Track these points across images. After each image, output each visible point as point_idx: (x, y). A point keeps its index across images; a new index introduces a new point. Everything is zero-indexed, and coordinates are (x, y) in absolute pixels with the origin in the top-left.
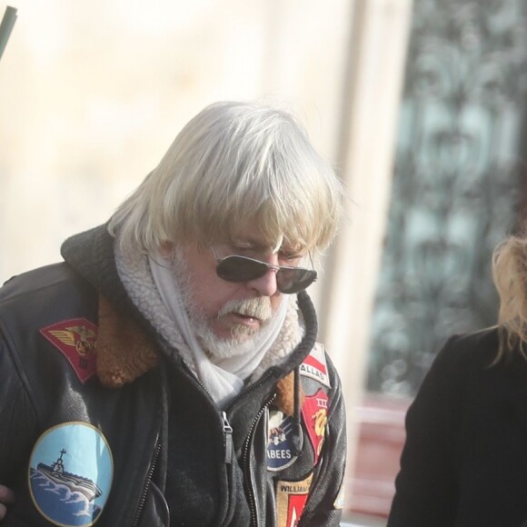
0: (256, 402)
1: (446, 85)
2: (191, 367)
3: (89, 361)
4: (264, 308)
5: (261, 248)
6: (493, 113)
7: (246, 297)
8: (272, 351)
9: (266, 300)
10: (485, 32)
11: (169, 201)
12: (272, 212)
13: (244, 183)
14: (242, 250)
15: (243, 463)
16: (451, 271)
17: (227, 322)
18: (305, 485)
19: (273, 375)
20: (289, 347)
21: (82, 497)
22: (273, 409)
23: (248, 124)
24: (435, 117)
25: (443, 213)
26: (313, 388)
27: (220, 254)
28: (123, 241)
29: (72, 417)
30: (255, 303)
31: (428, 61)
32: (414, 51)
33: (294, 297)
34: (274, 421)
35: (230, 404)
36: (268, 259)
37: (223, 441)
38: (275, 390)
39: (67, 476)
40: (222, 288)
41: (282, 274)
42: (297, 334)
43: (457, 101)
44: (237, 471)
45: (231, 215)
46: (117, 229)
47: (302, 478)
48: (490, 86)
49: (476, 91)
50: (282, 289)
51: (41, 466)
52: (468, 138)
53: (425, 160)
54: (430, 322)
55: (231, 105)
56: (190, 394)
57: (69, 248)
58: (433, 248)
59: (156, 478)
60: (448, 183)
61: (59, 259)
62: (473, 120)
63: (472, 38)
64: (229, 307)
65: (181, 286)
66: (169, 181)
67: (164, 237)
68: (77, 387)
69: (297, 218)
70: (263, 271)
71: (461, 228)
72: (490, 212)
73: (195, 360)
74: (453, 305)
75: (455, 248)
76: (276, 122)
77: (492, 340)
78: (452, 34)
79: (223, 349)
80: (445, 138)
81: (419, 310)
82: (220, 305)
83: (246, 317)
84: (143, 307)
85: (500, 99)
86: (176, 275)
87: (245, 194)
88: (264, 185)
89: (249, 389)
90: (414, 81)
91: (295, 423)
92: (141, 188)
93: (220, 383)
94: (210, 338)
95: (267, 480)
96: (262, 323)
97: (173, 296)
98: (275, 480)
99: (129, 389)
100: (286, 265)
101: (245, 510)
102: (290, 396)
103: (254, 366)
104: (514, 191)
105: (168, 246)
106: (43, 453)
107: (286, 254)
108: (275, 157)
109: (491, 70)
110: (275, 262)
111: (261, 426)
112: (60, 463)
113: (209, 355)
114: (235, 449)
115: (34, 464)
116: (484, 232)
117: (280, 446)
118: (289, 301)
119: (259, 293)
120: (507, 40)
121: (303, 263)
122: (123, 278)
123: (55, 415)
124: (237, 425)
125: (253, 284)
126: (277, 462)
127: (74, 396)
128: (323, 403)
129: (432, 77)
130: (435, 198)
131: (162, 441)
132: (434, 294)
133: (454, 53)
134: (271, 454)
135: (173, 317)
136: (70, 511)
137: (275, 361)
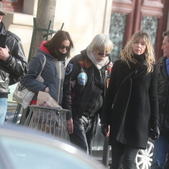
1: (114, 31)
3: (84, 65)
5: (103, 51)
6: (120, 35)
7: (101, 57)
8: (105, 63)
9: (104, 57)
10: (119, 25)
13: (101, 44)
14: (101, 52)
15: (103, 77)
16: (115, 53)
17: (99, 60)
20: (108, 63)
21: (84, 81)
22: (106, 70)
24: (113, 35)
27: (98, 52)
29: (82, 72)
31: (112, 29)
32: (111, 27)
34: (106, 71)
35: (101, 70)
36: (104, 52)
37: (100, 74)
38: (106, 68)
39: (82, 79)
41: (106, 54)
43: (116, 33)
45: (100, 48)
48: (119, 31)
49: (118, 32)
51: (79, 78)
52: (117, 38)
54: (113, 59)
57: (81, 52)
58: (113, 51)
59: (93, 79)
60: (115, 43)
61: (80, 54)
62: (118, 35)
63: (117, 26)
64: (100, 58)
65: (94, 56)
67: (92, 50)
70: (103, 54)
71: (116, 48)
74: (116, 57)
75: (115, 51)
78: (115, 25)
80: (114, 38)
82: (99, 58)
83: (102, 59)
84: (90, 59)
85: (121, 33)
87: (101, 45)
89: (103, 68)
90: (110, 31)
93: (99, 67)
94: (98, 62)
95: (106, 78)
96: (104, 60)
99: (89, 68)
101: (103, 82)
102: (108, 68)
103: (103, 65)
104: (123, 44)
105: (92, 51)
106: (79, 76)
107: (106, 52)
108: (105, 41)
109: (120, 30)
110: (105, 53)
112: (81, 77)
114: (102, 75)
115: (78, 78)
116: (119, 48)
117: (107, 74)
119: (103, 57)
120: (121, 26)
121: (108, 53)
122: (88, 55)
123: (80, 72)
124: (102, 72)
125: (103, 55)
126: (107, 76)
129: (113, 30)
131: (93, 74)
132: (113, 56)
133: (115, 28)
134: (106, 75)
135: (93, 59)
136: (82, 83)
137: (106, 65)
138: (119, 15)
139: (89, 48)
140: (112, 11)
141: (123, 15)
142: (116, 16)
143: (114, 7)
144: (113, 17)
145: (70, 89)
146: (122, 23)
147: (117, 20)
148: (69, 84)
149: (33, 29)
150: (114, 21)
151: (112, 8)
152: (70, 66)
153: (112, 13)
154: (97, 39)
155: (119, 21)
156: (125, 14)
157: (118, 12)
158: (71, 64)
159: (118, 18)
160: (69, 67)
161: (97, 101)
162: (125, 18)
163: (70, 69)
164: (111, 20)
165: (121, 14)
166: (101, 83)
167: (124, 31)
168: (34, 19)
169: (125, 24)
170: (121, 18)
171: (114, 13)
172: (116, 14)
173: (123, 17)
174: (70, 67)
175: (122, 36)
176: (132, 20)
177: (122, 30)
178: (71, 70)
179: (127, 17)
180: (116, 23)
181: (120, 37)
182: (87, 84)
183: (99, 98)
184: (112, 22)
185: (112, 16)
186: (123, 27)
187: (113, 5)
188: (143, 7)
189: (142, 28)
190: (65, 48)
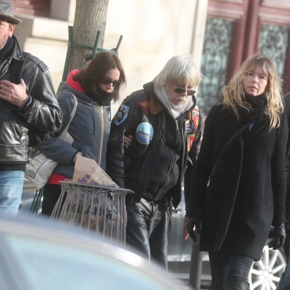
0: (183, 118)
1: (212, 51)
2: (169, 111)
3: (148, 109)
4: (185, 99)
5: (184, 86)
6: (221, 57)
8: (187, 107)
9: (185, 97)
10: (220, 40)
12: (186, 78)
13: (180, 73)
14: (180, 87)
15: (181, 131)
16: (213, 90)
17: (177, 102)
18: (194, 135)
19: (187, 112)
20: (190, 106)
21: (147, 138)
22: (187, 119)
23: (181, 60)
24: (209, 58)
25: (211, 78)
26: (196, 115)
27: (175, 87)
28: (155, 85)
29: (145, 121)
30: (182, 97)
31: (208, 46)
32: (205, 44)
33: (191, 96)
34: (187, 122)
35: (178, 118)
36: (185, 88)
37: (176, 126)
38: (187, 115)
39: (144, 133)
40: (176, 94)
41: (188, 91)
42: (192, 104)
43: (214, 55)
44: (179, 132)
45: (177, 79)
48: (221, 51)
49: (218, 52)
50: (188, 94)
51: (139, 131)
52: (216, 62)
53: (207, 67)
54: (209, 100)
55: (177, 56)
56: (169, 117)
57: (144, 86)
58: (209, 85)
59: (162, 134)
60: (212, 72)
61: (143, 89)
62: (217, 58)
63: (217, 41)
64: (177, 98)
65: (167, 94)
67: (164, 84)
68: (146, 115)
69: (191, 80)
70: (184, 91)
71: (215, 81)
72: (221, 77)
73: (170, 109)
74: (213, 97)
75: (213, 85)
76: (187, 60)
77: (222, 106)
78: (213, 41)
79: (176, 107)
80: (212, 62)
81: (206, 98)
82: (176, 98)
83: (181, 100)
84: (160, 98)
85: (223, 54)
86: (166, 92)
88: (185, 73)
89: (182, 115)
90: (205, 51)
91: (191, 122)
93: (175, 114)
94: (173, 105)
95: (186, 134)
96: (184, 102)
97: (166, 96)
98: (188, 134)
99: (157, 116)
101: (181, 141)
102: (190, 116)
103: (183, 110)
104: (226, 73)
105: (165, 86)
106: (139, 129)
107: (189, 87)
108: (187, 67)
109: (221, 48)
110: (187, 89)
111: (184, 123)
112: (142, 131)
113: (173, 108)
114: (179, 127)
115: (137, 131)
116: (220, 81)
117: (189, 127)
118: (190, 97)
119: (183, 95)
120: (224, 42)
121: (193, 89)
122: (156, 92)
124: (179, 123)
125: (182, 93)
126: (188, 131)
127: (145, 117)
128: (198, 118)
129: (209, 50)
130: (209, 75)
131: (164, 126)
132: (209, 94)
133: (213, 45)
135: (166, 100)
136: (145, 140)
137: (187, 110)
138: (220, 22)
139: (158, 79)
140: (208, 15)
141: (227, 23)
142: (215, 25)
143: (211, 9)
144: (210, 27)
145: (123, 150)
146: (224, 37)
147: (216, 31)
148: (121, 142)
149: (67, 47)
150: (210, 34)
151: (208, 11)
152: (124, 109)
153: (207, 19)
154: (173, 64)
155: (220, 34)
156: (232, 20)
157: (217, 17)
158: (126, 107)
159: (217, 28)
160: (122, 112)
161: (168, 174)
162: (230, 28)
163: (123, 114)
164: (206, 32)
165: (224, 21)
166: (177, 143)
167: (228, 51)
168: (70, 28)
169: (230, 38)
170: (223, 28)
171: (211, 19)
172: (215, 21)
173: (227, 26)
174: (124, 111)
175: (225, 59)
176: (243, 31)
177: (225, 49)
178: (125, 117)
179: (235, 25)
180: (215, 36)
181: (221, 62)
182: (152, 142)
183: (173, 169)
184: (208, 34)
185: (207, 23)
186: (227, 44)
187: (209, 5)
188: (263, 9)
189: (260, 45)
190: (112, 83)
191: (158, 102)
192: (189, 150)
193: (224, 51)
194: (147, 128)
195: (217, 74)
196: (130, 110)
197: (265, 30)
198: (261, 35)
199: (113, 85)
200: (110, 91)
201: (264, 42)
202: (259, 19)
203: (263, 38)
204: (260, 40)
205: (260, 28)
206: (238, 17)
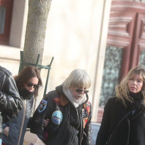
0: (81, 108)
1: (109, 67)
3: (59, 103)
4: (82, 95)
5: (82, 88)
6: (115, 70)
7: (80, 94)
8: (83, 101)
9: (82, 94)
10: (114, 60)
11: (70, 82)
12: (83, 83)
14: (79, 88)
15: (79, 115)
17: (77, 97)
18: (87, 118)
19: (83, 104)
20: (85, 101)
21: (59, 120)
22: (83, 108)
24: (108, 71)
25: (109, 83)
26: (88, 106)
27: (76, 89)
29: (57, 110)
30: (81, 95)
31: (107, 64)
32: (105, 62)
33: (85, 94)
34: (83, 110)
35: (78, 108)
36: (82, 89)
37: (77, 113)
38: (83, 106)
39: (57, 118)
40: (77, 93)
41: (84, 91)
42: (86, 99)
43: (111, 69)
45: (78, 84)
46: (63, 86)
47: (87, 117)
48: (115, 67)
49: (113, 67)
50: (84, 93)
51: (53, 116)
52: (112, 73)
53: (107, 76)
58: (108, 88)
59: (68, 118)
62: (113, 71)
64: (77, 95)
65: (71, 93)
66: (70, 79)
67: (69, 86)
68: (58, 106)
69: (86, 84)
70: (82, 91)
72: (115, 83)
73: (73, 102)
78: (110, 60)
79: (77, 101)
80: (109, 74)
82: (76, 95)
83: (80, 97)
85: (116, 69)
86: (71, 91)
89: (80, 106)
90: (105, 66)
91: (86, 110)
92: (66, 80)
93: (76, 105)
94: (75, 99)
95: (82, 118)
96: (82, 97)
98: (83, 118)
99: (65, 106)
100: (85, 90)
101: (80, 122)
102: (85, 107)
103: (81, 103)
104: (118, 81)
105: (69, 88)
106: (54, 114)
107: (85, 89)
109: (115, 65)
110: (83, 90)
111: (81, 111)
112: (56, 116)
113: (75, 102)
114: (78, 114)
115: (52, 116)
117: (84, 113)
118: (85, 95)
119: (81, 94)
120: (117, 61)
121: (87, 90)
123: (55, 110)
124: (78, 111)
125: (81, 92)
126: (84, 115)
127: (58, 107)
128: (89, 108)
129: (107, 66)
130: (108, 81)
131: (69, 113)
132: (108, 94)
133: (110, 63)
134: (83, 114)
135: (70, 97)
136: (57, 122)
137: (83, 102)
138: (115, 49)
139: (65, 83)
140: (107, 44)
141: (119, 49)
142: (111, 50)
143: (109, 40)
144: (108, 51)
145: (43, 128)
146: (117, 58)
147: (111, 54)
148: (42, 123)
149: (20, 64)
150: (109, 56)
151: (107, 41)
152: (44, 102)
153: (107, 46)
155: (115, 56)
156: (122, 47)
157: (113, 45)
158: (45, 101)
159: (113, 52)
160: (43, 104)
161: (72, 142)
162: (121, 52)
163: (44, 106)
164: (106, 55)
165: (117, 48)
166: (77, 123)
167: (120, 66)
169: (121, 59)
170: (117, 52)
171: (109, 47)
172: (111, 48)
173: (119, 51)
174: (44, 104)
175: (118, 72)
176: (129, 54)
177: (118, 65)
178: (45, 107)
179: (124, 50)
180: (112, 57)
181: (115, 73)
182: (62, 123)
183: (74, 139)
184: (107, 56)
185: (107, 49)
186: (119, 63)
187: (108, 38)
188: (141, 41)
189: (140, 63)
190: (33, 86)
191: (65, 98)
192: (84, 127)
193: (117, 67)
194: (59, 114)
195: (112, 81)
196: (48, 103)
197: (143, 53)
198: (140, 57)
199: (34, 87)
200: (31, 91)
201: (142, 61)
202: (139, 46)
203: (141, 59)
204: (139, 60)
205: (139, 53)
206: (126, 45)
